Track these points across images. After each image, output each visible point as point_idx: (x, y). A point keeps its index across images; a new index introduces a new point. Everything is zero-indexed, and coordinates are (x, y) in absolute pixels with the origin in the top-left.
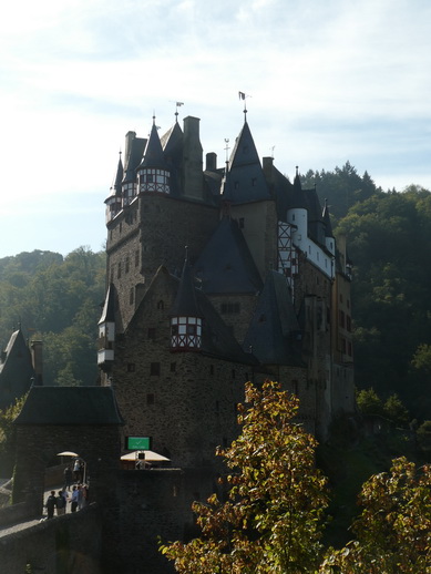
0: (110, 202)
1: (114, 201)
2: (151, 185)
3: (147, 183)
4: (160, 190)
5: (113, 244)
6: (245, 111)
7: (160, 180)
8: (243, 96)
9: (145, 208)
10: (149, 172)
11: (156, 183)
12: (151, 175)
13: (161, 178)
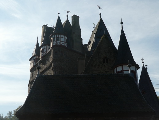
0: (33, 59)
1: (35, 58)
2: (59, 42)
3: (56, 41)
4: (63, 45)
5: (33, 78)
6: (100, 14)
7: (63, 40)
8: (99, 7)
9: (55, 53)
10: (58, 36)
11: (61, 41)
12: (59, 37)
13: (63, 39)
